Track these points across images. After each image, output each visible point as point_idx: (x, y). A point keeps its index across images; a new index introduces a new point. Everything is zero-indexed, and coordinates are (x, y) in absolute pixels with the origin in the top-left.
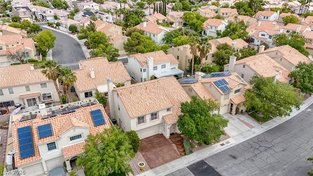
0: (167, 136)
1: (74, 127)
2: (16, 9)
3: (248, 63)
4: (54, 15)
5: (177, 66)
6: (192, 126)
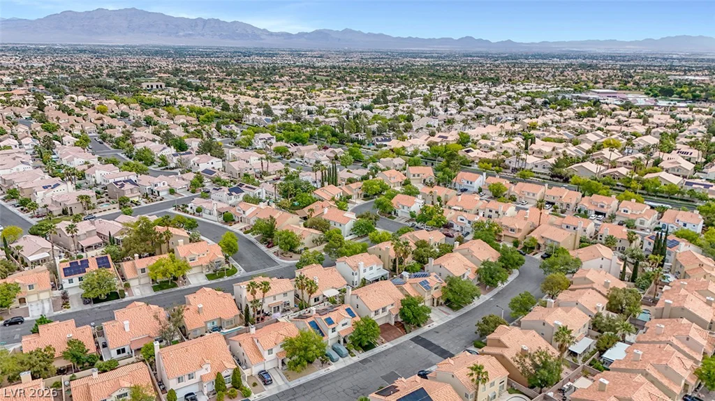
0: (393, 323)
1: (345, 318)
2: (117, 185)
3: (443, 264)
4: (169, 187)
5: (381, 267)
6: (409, 314)
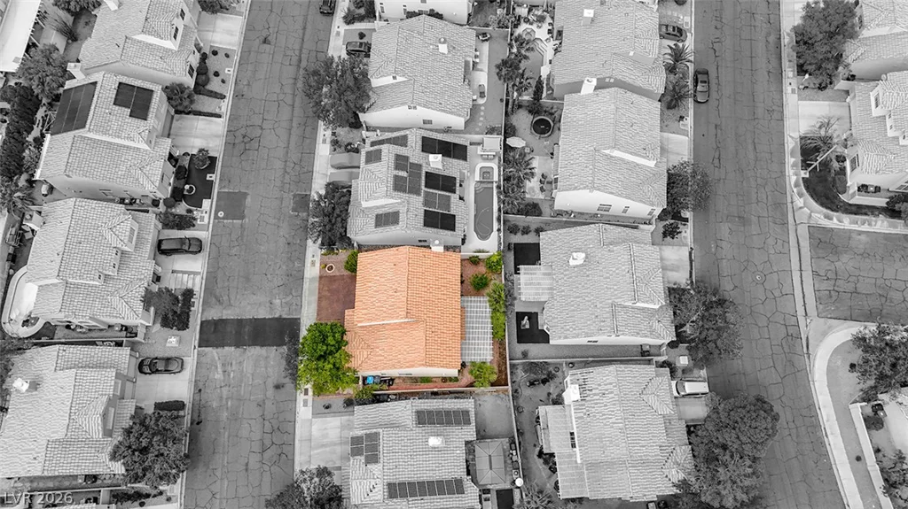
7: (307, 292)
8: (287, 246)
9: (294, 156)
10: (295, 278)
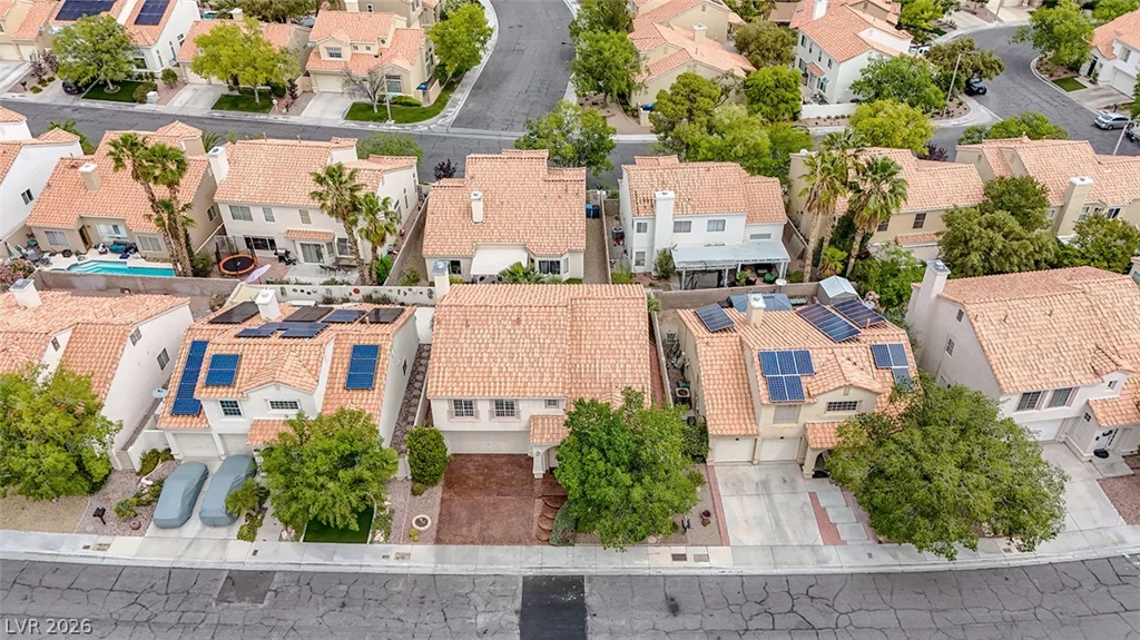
0: (535, 471)
1: (278, 384)
5: (777, 231)
7: (465, 566)
8: (346, 609)
9: (116, 604)
10: (431, 592)
